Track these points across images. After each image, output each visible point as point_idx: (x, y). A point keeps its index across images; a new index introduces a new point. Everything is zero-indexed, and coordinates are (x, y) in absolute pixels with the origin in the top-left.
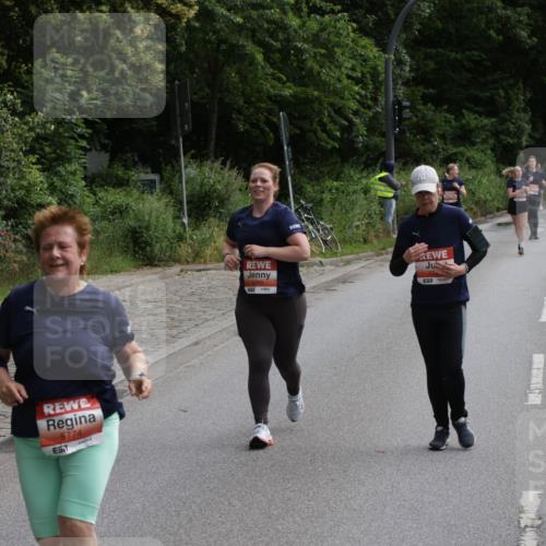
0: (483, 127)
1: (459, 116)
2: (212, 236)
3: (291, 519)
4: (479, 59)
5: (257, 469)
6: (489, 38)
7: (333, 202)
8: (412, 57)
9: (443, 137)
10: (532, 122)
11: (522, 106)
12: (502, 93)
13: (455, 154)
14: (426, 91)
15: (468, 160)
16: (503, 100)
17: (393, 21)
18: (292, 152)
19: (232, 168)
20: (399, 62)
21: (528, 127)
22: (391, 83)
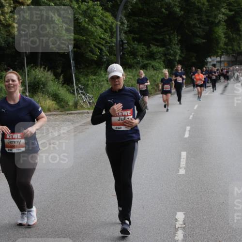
0: (159, 52)
1: (149, 47)
2: (39, 101)
3: (75, 226)
4: (157, 21)
5: (59, 205)
6: (162, 12)
7: (93, 85)
8: (128, 21)
9: (142, 56)
10: (181, 50)
11: (177, 42)
12: (168, 37)
13: (147, 64)
14: (134, 36)
15: (153, 67)
16: (168, 40)
17: (119, 5)
18: (75, 63)
19: (48, 70)
20: (122, 23)
21: (179, 52)
22: (118, 32)
